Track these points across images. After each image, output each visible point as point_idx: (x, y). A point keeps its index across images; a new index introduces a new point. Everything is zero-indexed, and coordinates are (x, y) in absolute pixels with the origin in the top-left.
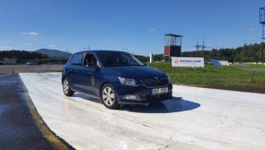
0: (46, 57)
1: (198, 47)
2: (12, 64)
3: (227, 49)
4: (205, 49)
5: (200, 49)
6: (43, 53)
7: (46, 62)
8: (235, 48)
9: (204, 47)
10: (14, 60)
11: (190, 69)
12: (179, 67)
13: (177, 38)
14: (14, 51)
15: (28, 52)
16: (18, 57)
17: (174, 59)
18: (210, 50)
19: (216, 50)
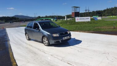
0: (18, 19)
1: (86, 10)
2: (3, 23)
3: (99, 11)
4: (89, 11)
5: (87, 11)
6: (16, 17)
7: (18, 21)
8: (103, 10)
9: (89, 10)
10: (4, 21)
11: (84, 23)
12: (79, 22)
13: (77, 8)
14: (3, 17)
15: (10, 17)
16: (5, 20)
17: (76, 18)
18: (92, 11)
19: (94, 11)
